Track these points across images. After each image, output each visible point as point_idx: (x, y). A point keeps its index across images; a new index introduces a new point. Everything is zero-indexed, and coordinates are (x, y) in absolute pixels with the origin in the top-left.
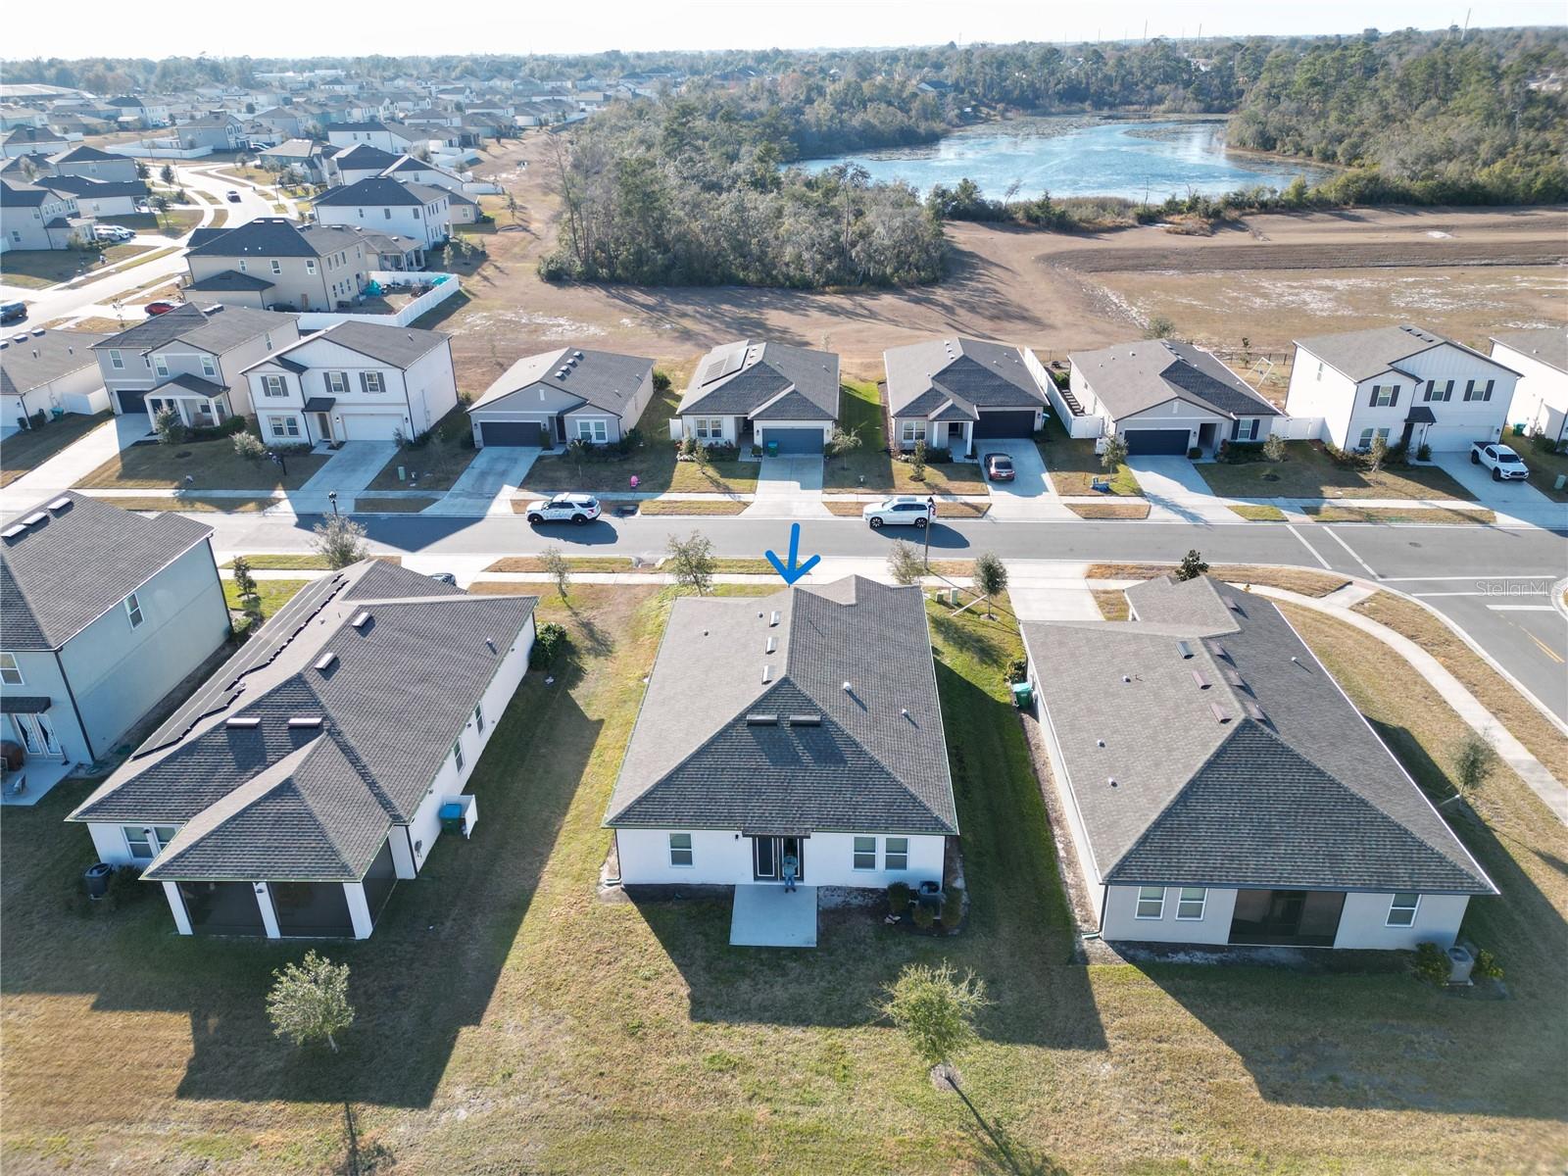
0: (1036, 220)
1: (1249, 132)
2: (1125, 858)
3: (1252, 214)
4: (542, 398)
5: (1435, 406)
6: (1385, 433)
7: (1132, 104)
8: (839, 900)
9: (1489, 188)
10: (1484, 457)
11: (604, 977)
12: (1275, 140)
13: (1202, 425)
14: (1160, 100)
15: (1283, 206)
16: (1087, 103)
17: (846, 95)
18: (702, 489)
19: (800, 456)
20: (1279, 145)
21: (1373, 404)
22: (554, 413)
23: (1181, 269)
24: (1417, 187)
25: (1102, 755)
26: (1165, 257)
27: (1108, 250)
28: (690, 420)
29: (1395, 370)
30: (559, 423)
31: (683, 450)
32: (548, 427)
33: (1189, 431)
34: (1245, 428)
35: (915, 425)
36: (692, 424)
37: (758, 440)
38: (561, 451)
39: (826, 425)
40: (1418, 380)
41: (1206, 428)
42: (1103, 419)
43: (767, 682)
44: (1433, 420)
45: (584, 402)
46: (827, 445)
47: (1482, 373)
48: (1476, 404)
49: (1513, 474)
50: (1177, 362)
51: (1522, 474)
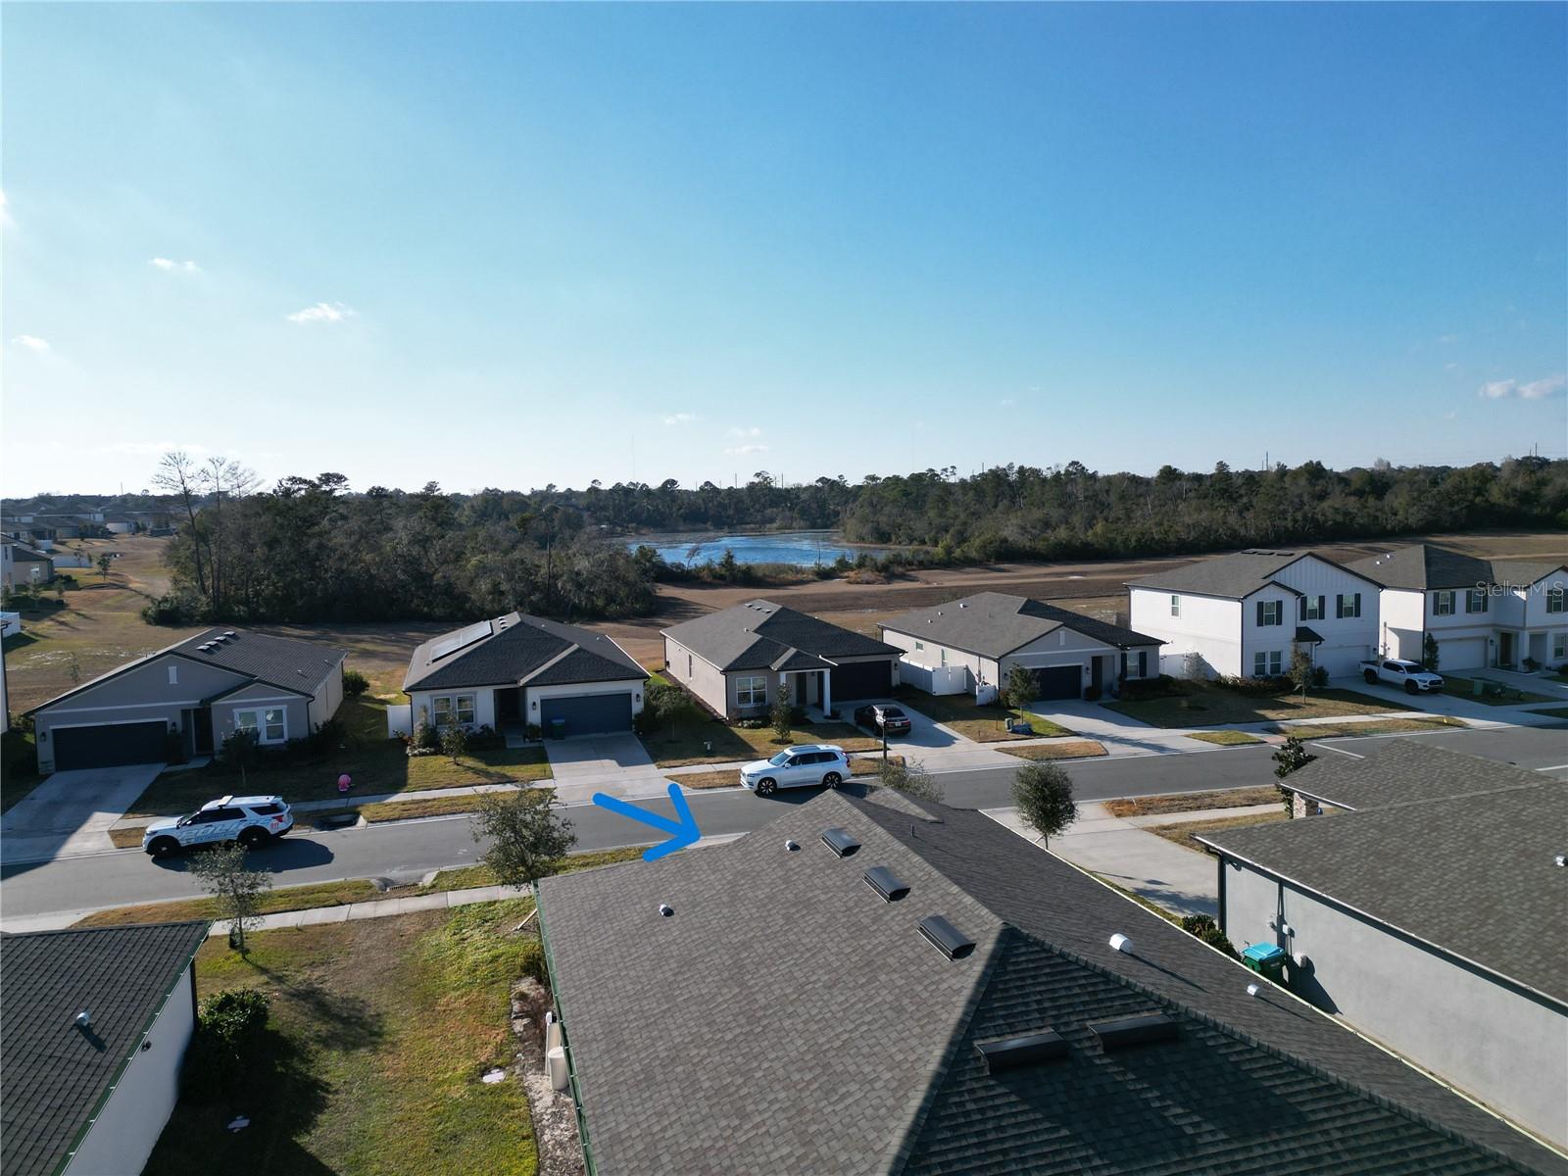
0: (722, 577)
1: (866, 530)
3: (913, 570)
4: (173, 680)
5: (1314, 625)
6: (1277, 656)
7: (749, 524)
10: (1384, 674)
12: (889, 534)
13: (1094, 658)
14: (772, 520)
15: (936, 564)
16: (709, 523)
18: (460, 781)
19: (602, 735)
20: (893, 538)
21: (1260, 624)
23: (878, 608)
26: (859, 599)
27: (805, 595)
28: (424, 698)
29: (1274, 583)
30: (201, 717)
31: (416, 743)
32: (180, 727)
33: (1080, 666)
34: (1133, 663)
35: (752, 682)
36: (429, 704)
37: (534, 717)
38: (203, 763)
39: (635, 687)
40: (1297, 593)
41: (1097, 661)
42: (967, 668)
43: (963, 951)
44: (1321, 639)
45: (249, 680)
46: (637, 716)
47: (1349, 587)
48: (1349, 622)
49: (1432, 683)
50: (1029, 601)
51: (1439, 682)
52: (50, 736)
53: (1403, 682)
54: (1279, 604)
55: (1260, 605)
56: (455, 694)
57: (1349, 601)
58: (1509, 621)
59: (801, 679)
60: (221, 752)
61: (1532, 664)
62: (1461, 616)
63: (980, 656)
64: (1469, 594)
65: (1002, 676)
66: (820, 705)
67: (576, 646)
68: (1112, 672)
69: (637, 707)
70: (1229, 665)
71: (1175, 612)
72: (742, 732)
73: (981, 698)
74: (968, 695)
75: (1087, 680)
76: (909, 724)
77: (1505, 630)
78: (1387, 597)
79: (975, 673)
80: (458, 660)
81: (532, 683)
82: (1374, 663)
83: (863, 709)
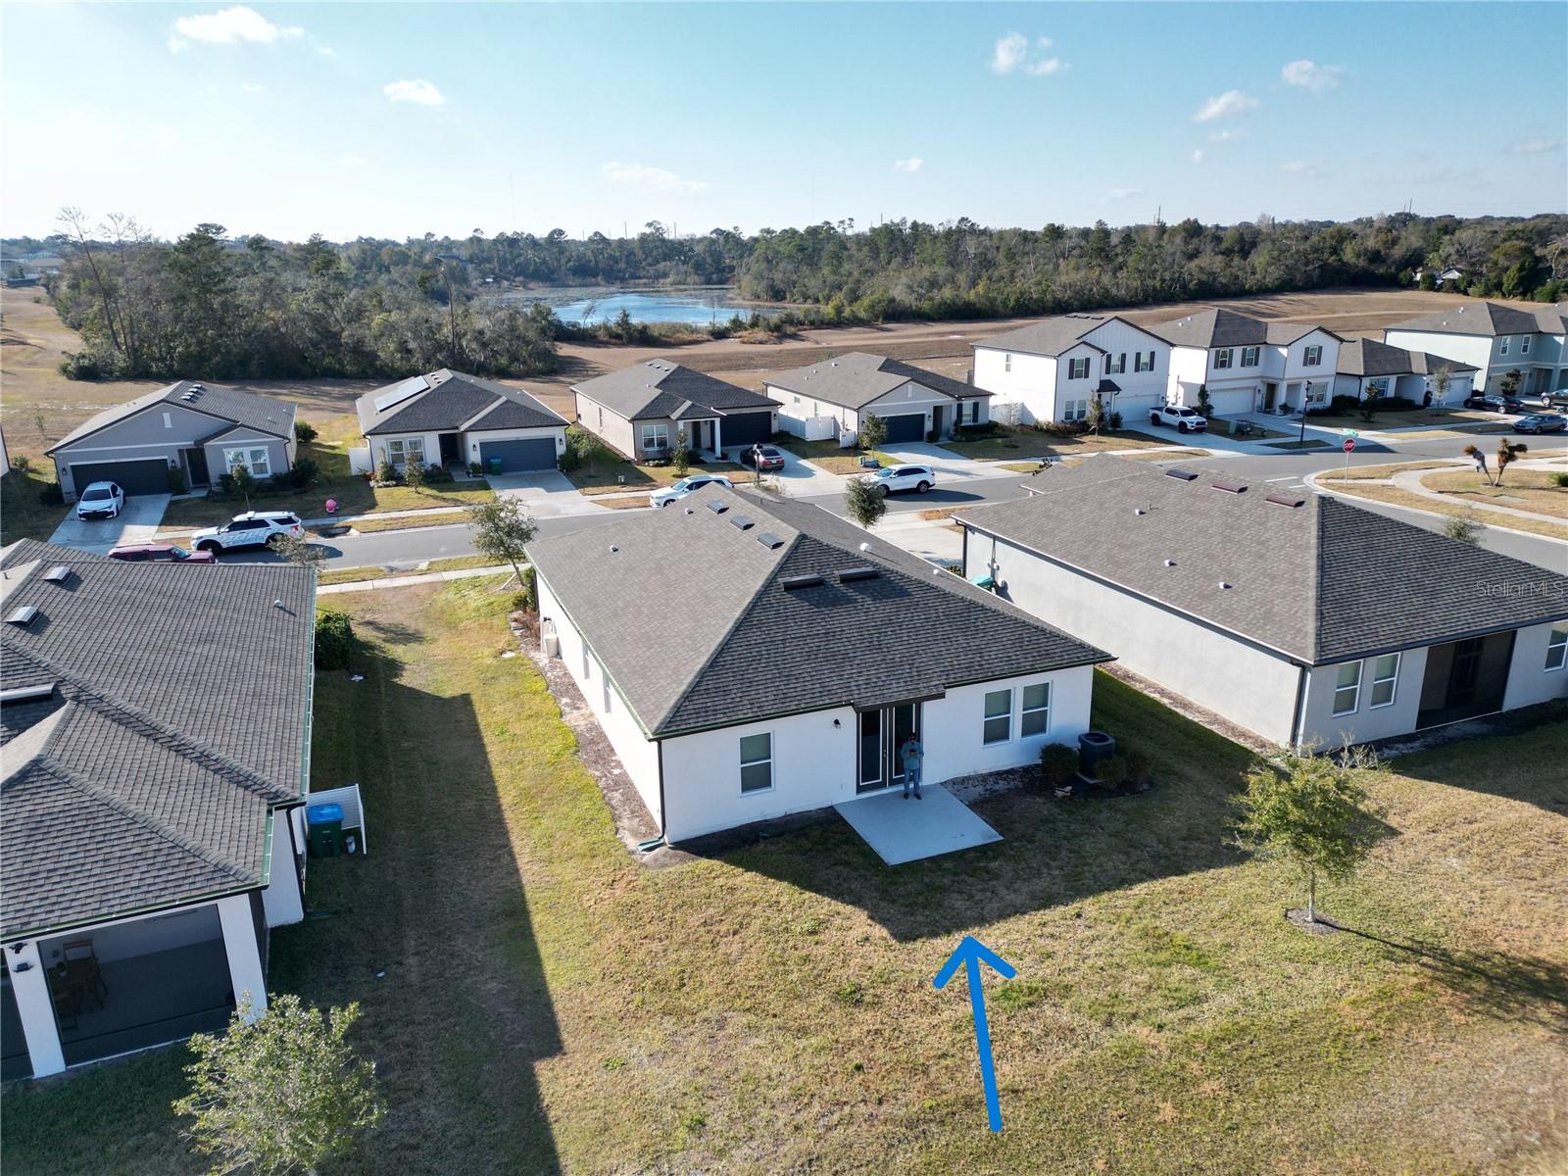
0: (618, 337)
1: (760, 288)
3: (805, 330)
4: (168, 424)
5: (1116, 378)
6: (1083, 403)
7: (640, 278)
8: (980, 789)
9: (978, 305)
10: (1165, 417)
12: (784, 292)
13: (935, 408)
14: (665, 275)
15: (828, 324)
16: (599, 278)
17: (364, 259)
18: (427, 505)
19: (533, 472)
20: (788, 296)
21: (1071, 377)
22: (189, 443)
23: (770, 368)
24: (926, 305)
26: (752, 359)
27: (701, 355)
28: (382, 441)
29: (1084, 343)
30: (196, 457)
31: (379, 478)
32: (178, 464)
33: (923, 415)
34: (967, 410)
35: (655, 429)
36: (385, 446)
37: (474, 456)
38: (203, 493)
39: (557, 433)
40: (1103, 352)
41: (938, 410)
42: (834, 418)
43: (777, 546)
44: (1119, 390)
45: (232, 426)
46: (561, 457)
47: (1145, 345)
48: (1145, 375)
49: (1198, 424)
50: (887, 360)
51: (1203, 423)
52: (69, 469)
53: (1177, 424)
54: (1088, 360)
55: (1072, 361)
56: (406, 438)
57: (1145, 359)
58: (1273, 374)
59: (696, 427)
60: (218, 485)
61: (1286, 409)
62: (1236, 369)
63: (844, 407)
64: (1244, 350)
65: (861, 423)
66: (712, 449)
67: (503, 399)
68: (949, 419)
69: (561, 450)
70: (1044, 412)
71: (1008, 368)
72: (647, 470)
73: (844, 442)
74: (835, 440)
75: (929, 426)
76: (783, 462)
77: (1271, 381)
78: (1176, 352)
79: (840, 421)
80: (410, 406)
81: (473, 429)
82: (1160, 409)
83: (747, 451)
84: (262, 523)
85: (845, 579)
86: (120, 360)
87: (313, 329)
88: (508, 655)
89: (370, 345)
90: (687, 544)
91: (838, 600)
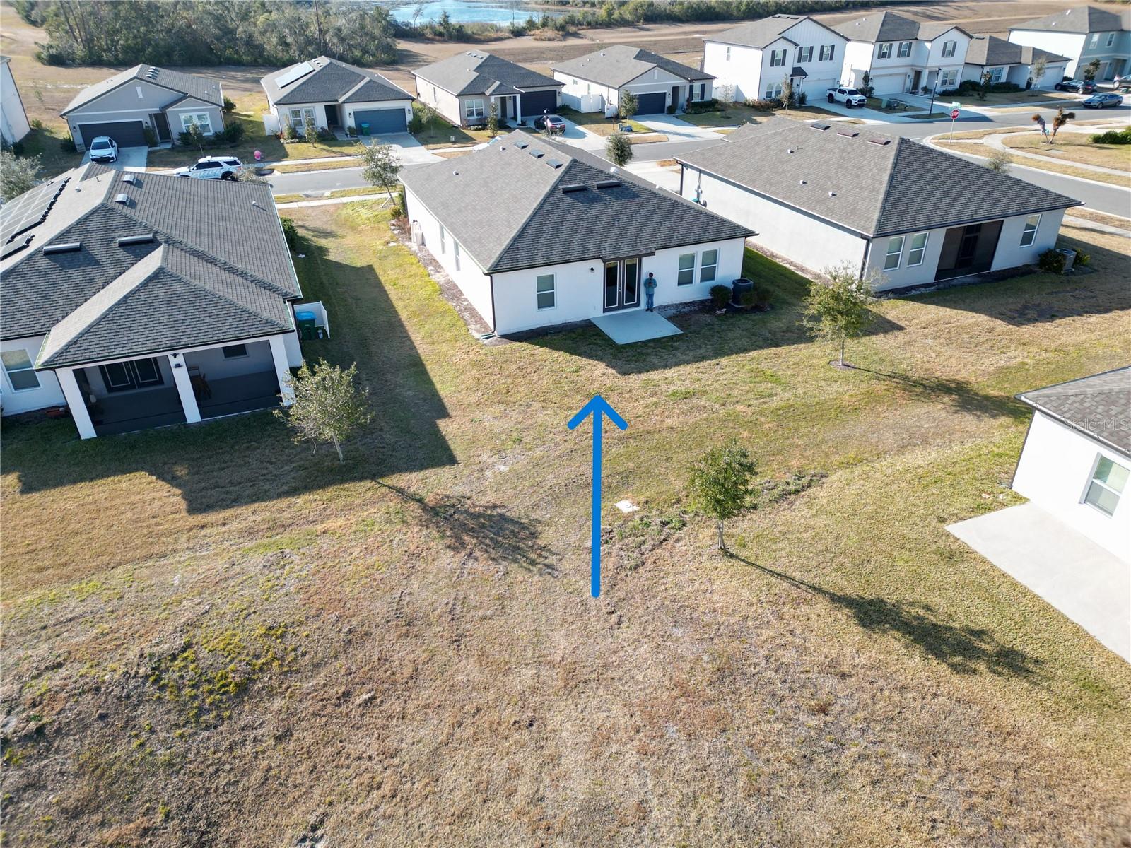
0: (441, 34)
2: (879, 221)
3: (583, 29)
4: (140, 96)
5: (804, 66)
6: (779, 86)
8: (674, 311)
9: (717, 9)
10: (838, 96)
11: (539, 379)
13: (673, 88)
15: (600, 24)
18: (322, 155)
19: (392, 133)
20: (571, 1)
21: (772, 65)
22: (156, 110)
24: (676, 10)
25: (807, 187)
27: (504, 50)
28: (286, 109)
29: (783, 37)
30: (160, 119)
31: (286, 137)
32: (150, 124)
33: (665, 93)
34: (697, 91)
35: (474, 102)
36: (288, 113)
37: (350, 122)
38: (169, 146)
39: (407, 105)
40: (796, 45)
41: (675, 90)
42: (601, 96)
43: (558, 166)
44: (806, 75)
45: (184, 96)
46: (410, 122)
47: (828, 39)
48: (826, 63)
49: (860, 101)
50: (641, 51)
51: (864, 100)
52: (77, 128)
53: (845, 101)
54: (785, 52)
55: (774, 52)
56: (303, 108)
57: (827, 50)
58: (919, 63)
59: (503, 100)
60: (178, 140)
61: (926, 90)
62: (894, 60)
63: (609, 87)
64: (901, 44)
65: (620, 99)
66: (515, 118)
67: (367, 79)
68: (683, 96)
69: (409, 117)
70: (752, 93)
71: (728, 58)
72: (470, 132)
73: (608, 113)
74: (602, 112)
75: (669, 102)
76: (564, 127)
77: (919, 69)
78: (850, 46)
79: (605, 98)
80: (303, 84)
81: (346, 101)
82: (835, 90)
83: (539, 119)
84: (217, 164)
85: (600, 187)
86: (79, 50)
87: (216, 26)
88: (392, 244)
89: (259, 40)
90: (502, 169)
91: (596, 200)
